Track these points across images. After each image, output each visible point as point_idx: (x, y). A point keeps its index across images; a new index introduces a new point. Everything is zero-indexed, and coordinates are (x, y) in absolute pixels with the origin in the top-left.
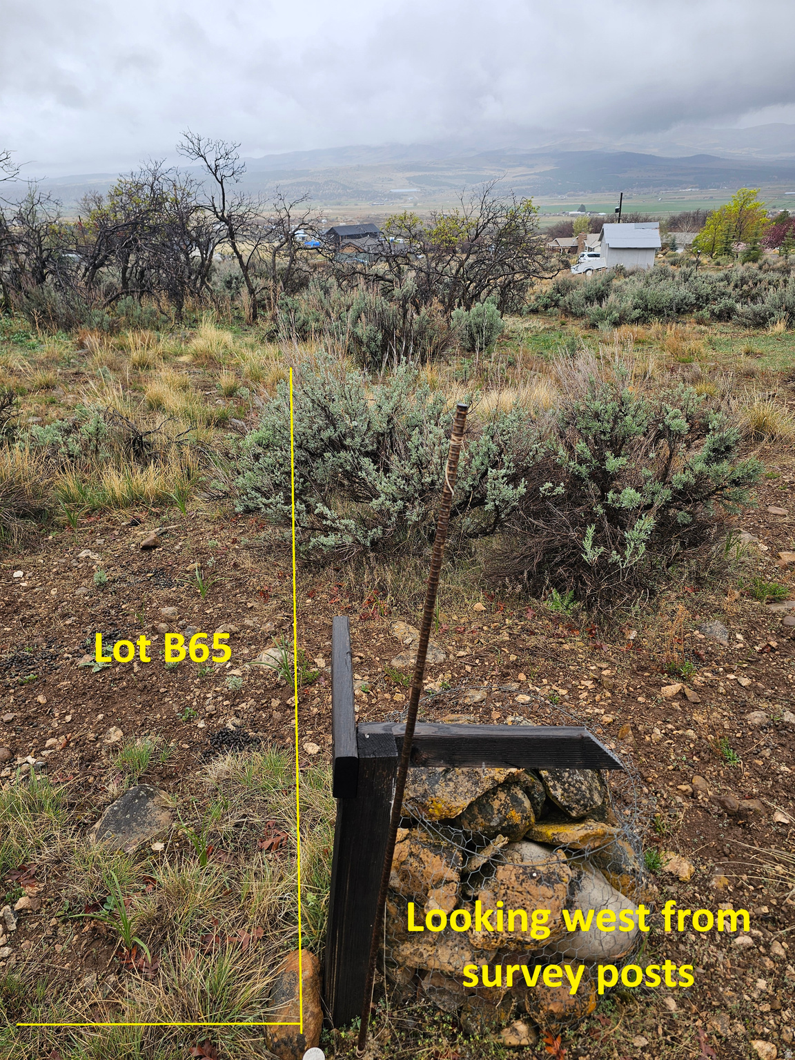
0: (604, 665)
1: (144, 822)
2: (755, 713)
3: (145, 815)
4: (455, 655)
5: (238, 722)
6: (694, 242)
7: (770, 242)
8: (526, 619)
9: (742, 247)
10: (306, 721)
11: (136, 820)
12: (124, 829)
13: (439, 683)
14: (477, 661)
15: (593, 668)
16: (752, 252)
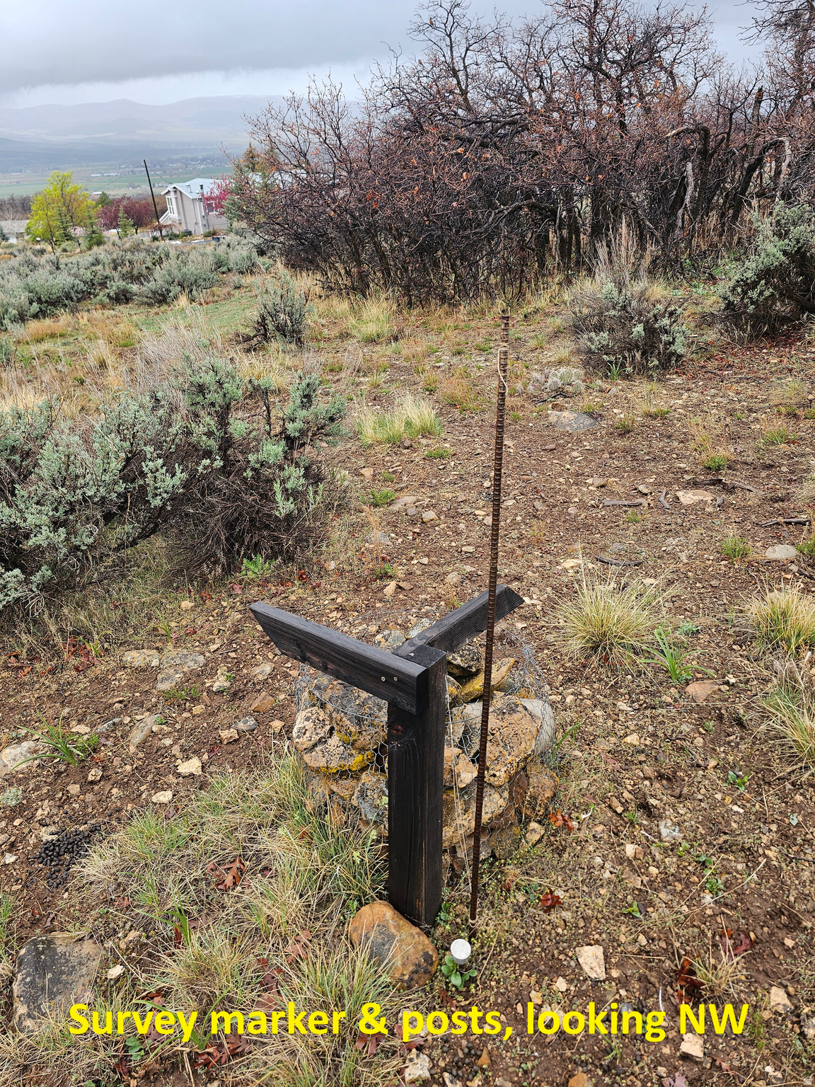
0: (334, 596)
1: (73, 967)
2: (450, 576)
3: (67, 961)
4: (209, 652)
5: (53, 828)
6: (26, 230)
7: (105, 224)
8: (237, 595)
9: (79, 232)
10: (127, 783)
11: (62, 973)
12: (58, 990)
13: (222, 678)
14: (234, 645)
15: (327, 602)
16: (93, 235)
